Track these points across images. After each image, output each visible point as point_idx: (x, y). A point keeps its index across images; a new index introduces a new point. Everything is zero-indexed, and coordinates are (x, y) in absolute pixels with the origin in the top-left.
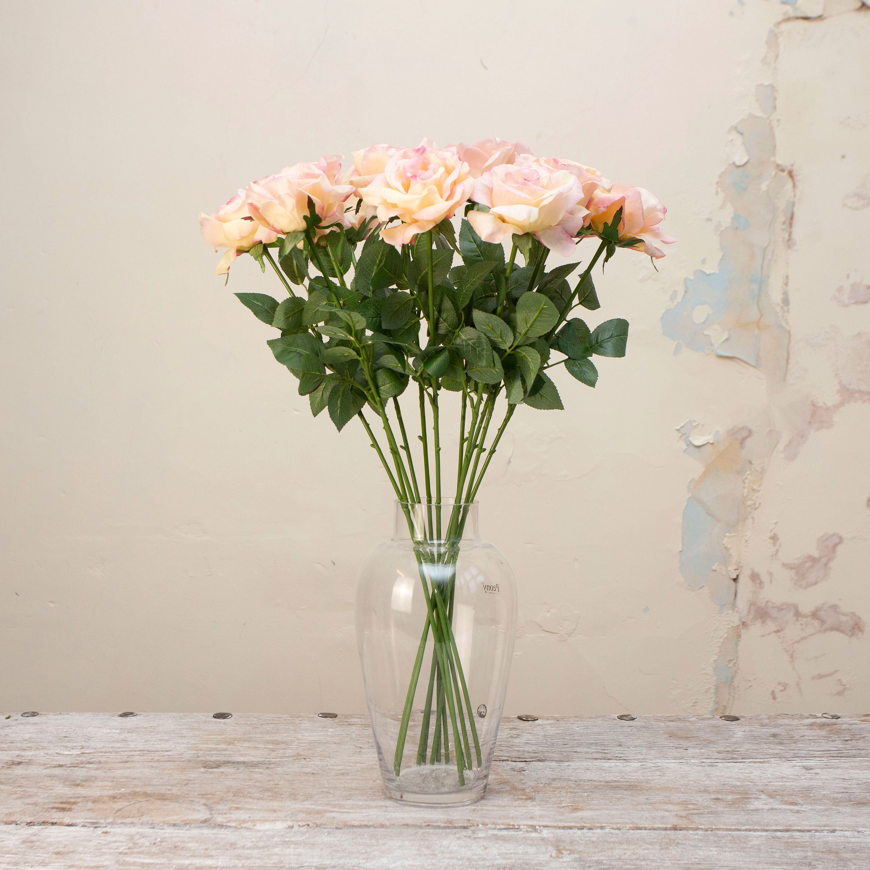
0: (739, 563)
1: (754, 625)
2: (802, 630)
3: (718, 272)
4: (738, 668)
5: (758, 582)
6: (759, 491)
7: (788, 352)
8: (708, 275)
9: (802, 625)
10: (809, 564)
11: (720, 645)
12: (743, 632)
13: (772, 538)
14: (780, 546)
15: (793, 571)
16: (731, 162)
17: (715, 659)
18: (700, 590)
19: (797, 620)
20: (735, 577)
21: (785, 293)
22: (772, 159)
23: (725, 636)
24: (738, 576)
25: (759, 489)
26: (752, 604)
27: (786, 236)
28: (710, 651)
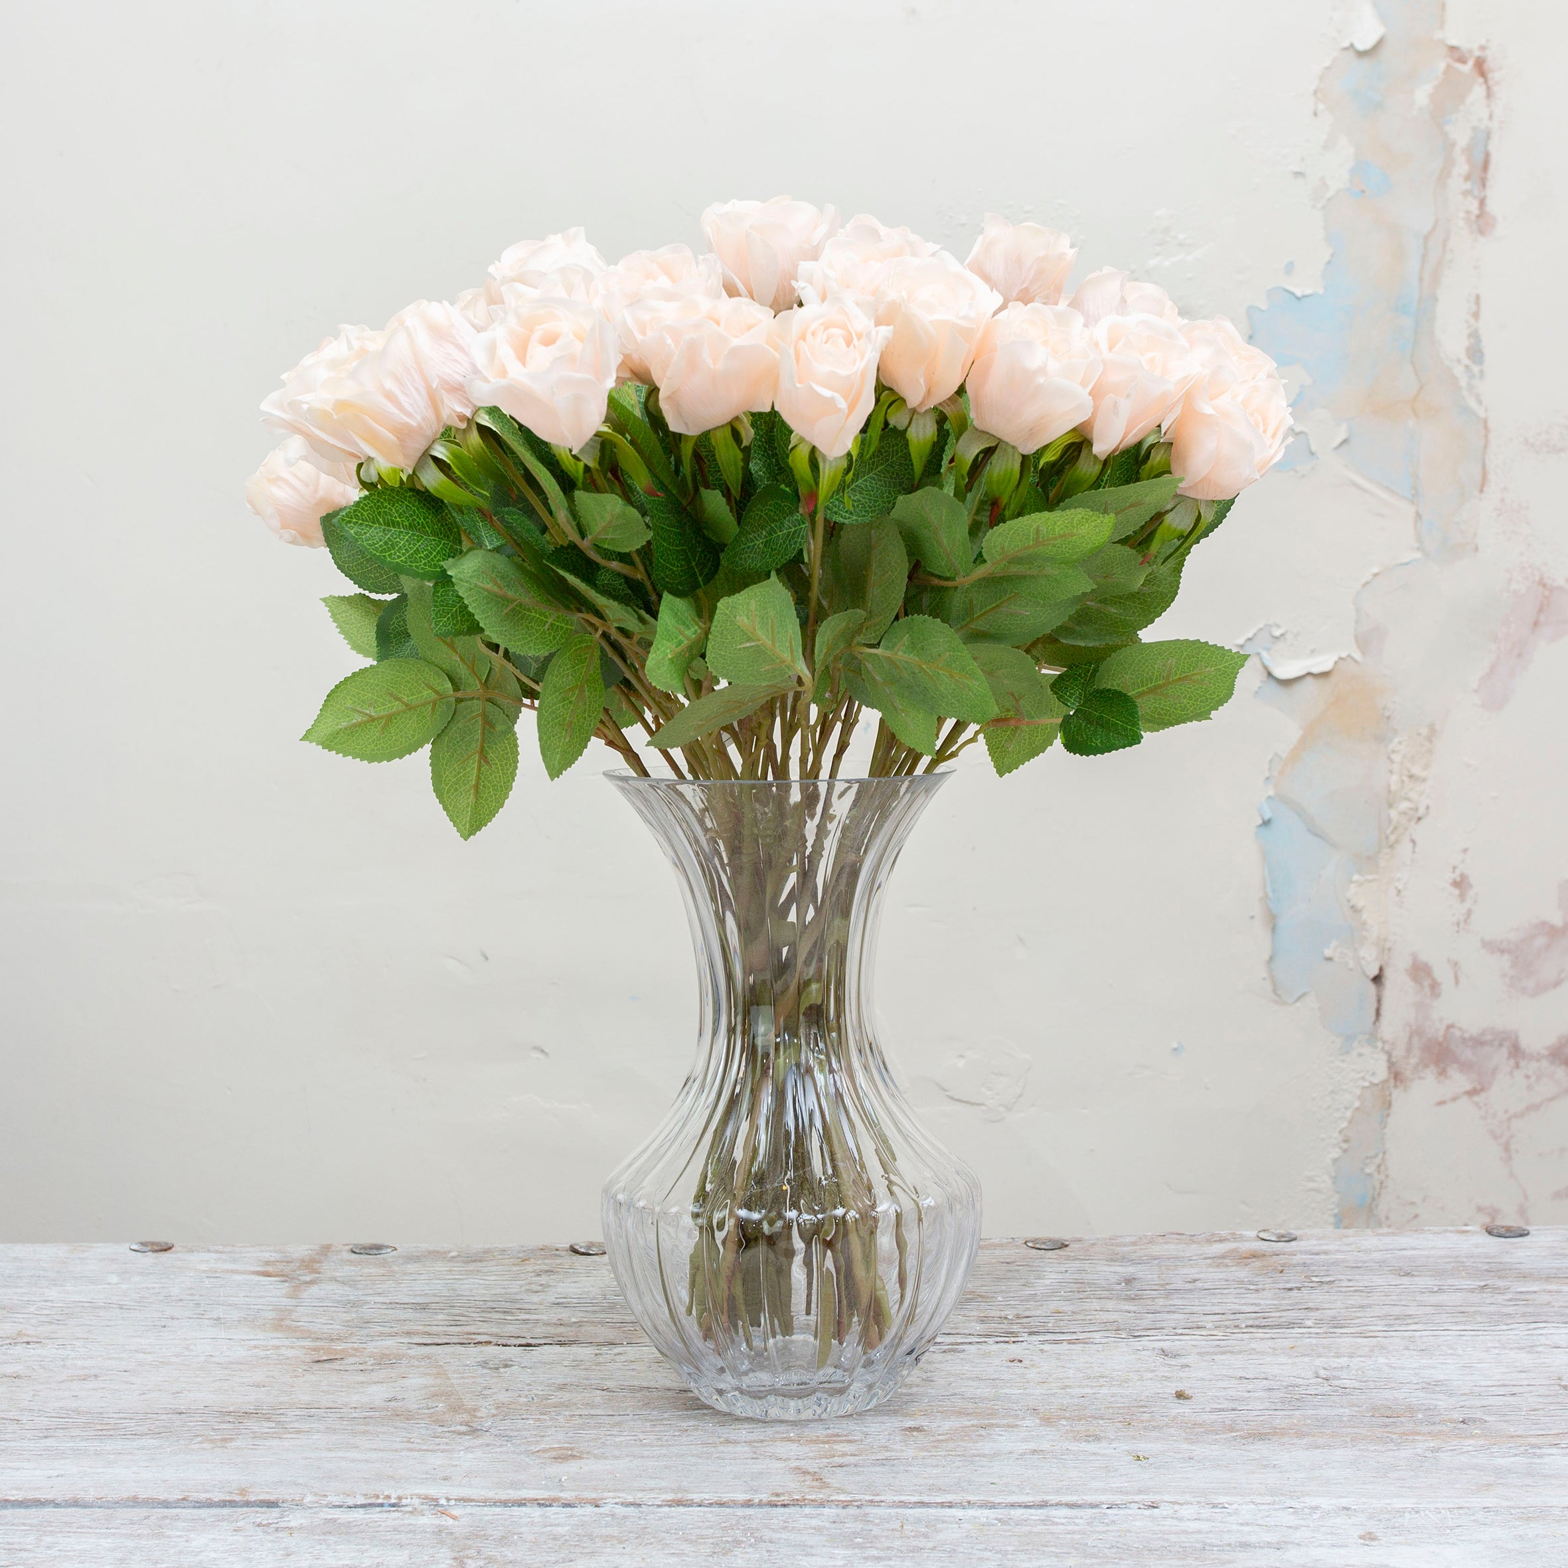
0: (1385, 940)
1: (1420, 1078)
2: (1529, 1088)
3: (1321, 291)
4: (1387, 1176)
5: (1427, 983)
6: (1424, 780)
7: (1484, 466)
8: (1298, 299)
9: (1528, 1077)
10: (1541, 941)
11: (1345, 1124)
12: (1397, 1095)
13: (1456, 884)
14: (1475, 902)
15: (1506, 956)
16: (1346, 44)
17: (1336, 1156)
18: (1298, 1004)
19: (1517, 1066)
20: (1375, 972)
21: (1475, 335)
22: (1438, 35)
23: (1357, 1104)
24: (1381, 969)
25: (1423, 774)
26: (1416, 1032)
27: (1474, 207)
28: (1323, 1140)
